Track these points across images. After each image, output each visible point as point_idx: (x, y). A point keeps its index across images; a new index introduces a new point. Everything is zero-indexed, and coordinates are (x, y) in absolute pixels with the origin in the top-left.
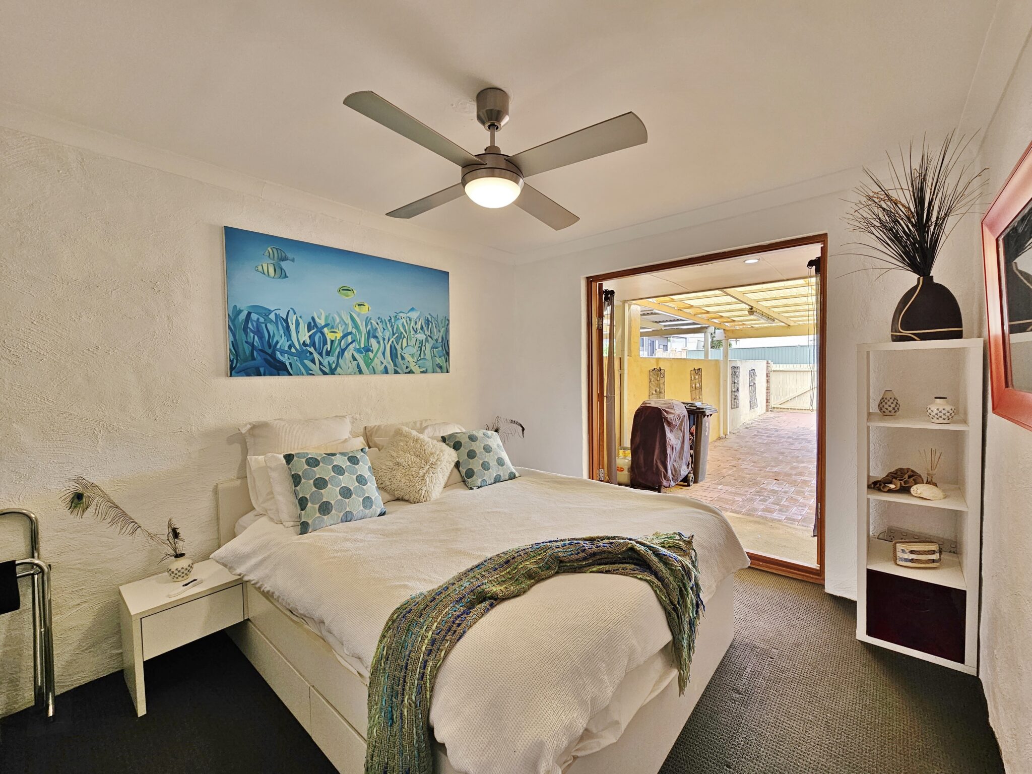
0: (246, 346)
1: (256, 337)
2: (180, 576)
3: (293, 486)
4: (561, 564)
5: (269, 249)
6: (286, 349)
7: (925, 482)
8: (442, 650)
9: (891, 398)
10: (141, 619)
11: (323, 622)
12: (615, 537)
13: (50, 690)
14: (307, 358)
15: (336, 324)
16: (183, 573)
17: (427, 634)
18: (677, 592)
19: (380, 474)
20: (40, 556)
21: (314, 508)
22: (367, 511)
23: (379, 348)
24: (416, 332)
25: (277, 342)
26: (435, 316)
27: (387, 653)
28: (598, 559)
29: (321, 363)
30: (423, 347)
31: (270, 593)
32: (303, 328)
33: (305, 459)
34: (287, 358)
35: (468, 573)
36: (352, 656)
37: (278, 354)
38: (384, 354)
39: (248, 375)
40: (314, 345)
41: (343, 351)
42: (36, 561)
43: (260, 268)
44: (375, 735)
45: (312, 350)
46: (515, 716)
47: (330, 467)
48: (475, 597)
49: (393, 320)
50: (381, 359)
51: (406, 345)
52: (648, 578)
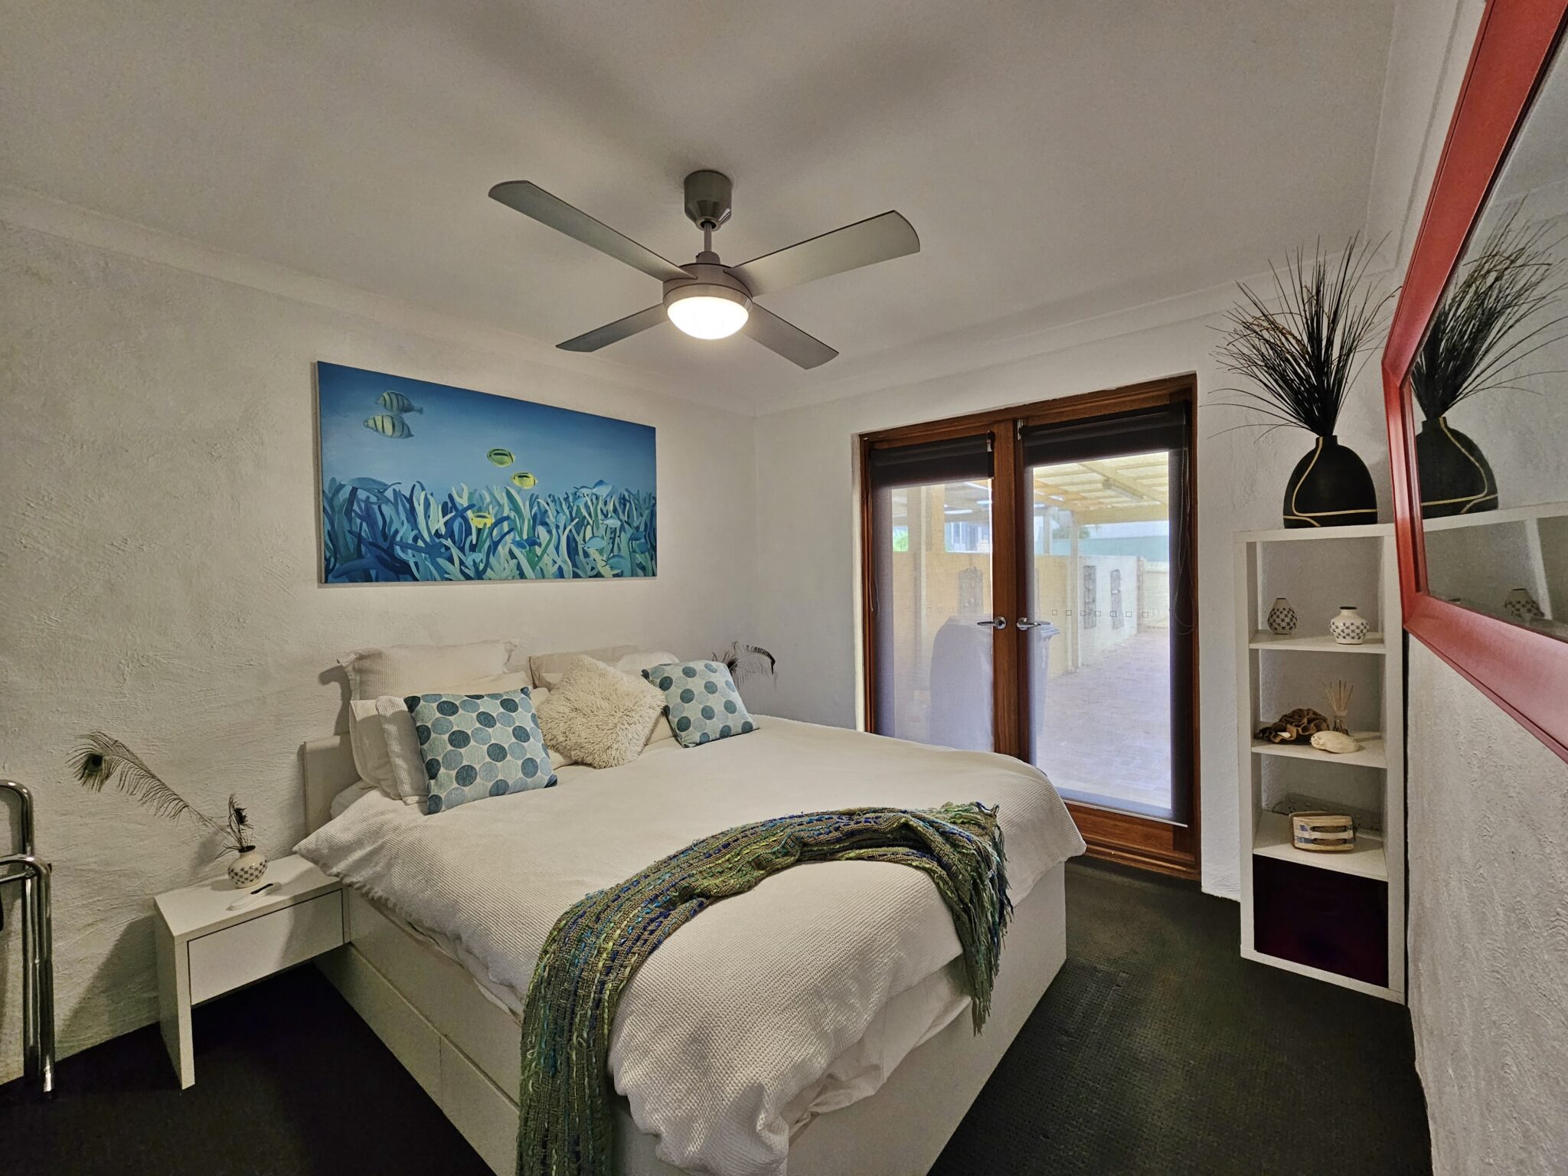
0: (349, 536)
1: (364, 524)
2: (247, 879)
3: (419, 744)
4: (805, 848)
5: (385, 395)
6: (410, 541)
7: (1331, 727)
8: (626, 967)
9: (1284, 609)
10: (188, 942)
11: (459, 938)
12: (883, 809)
13: (47, 1052)
14: (440, 555)
15: (485, 505)
16: (252, 874)
17: (605, 946)
18: (969, 886)
19: (549, 725)
20: (36, 851)
21: (448, 775)
22: (529, 780)
23: (550, 541)
24: (606, 516)
25: (397, 532)
26: (634, 492)
27: (549, 974)
28: (858, 841)
29: (462, 563)
30: (617, 539)
31: (383, 901)
32: (436, 510)
33: (437, 703)
34: (411, 555)
35: (669, 862)
36: (501, 984)
37: (398, 549)
38: (557, 548)
39: (353, 580)
40: (452, 536)
41: (495, 545)
42: (30, 859)
43: (371, 423)
44: (531, 1090)
45: (449, 543)
46: (725, 1052)
47: (475, 715)
48: (677, 894)
49: (571, 499)
50: (554, 557)
51: (591, 536)
52: (927, 866)
